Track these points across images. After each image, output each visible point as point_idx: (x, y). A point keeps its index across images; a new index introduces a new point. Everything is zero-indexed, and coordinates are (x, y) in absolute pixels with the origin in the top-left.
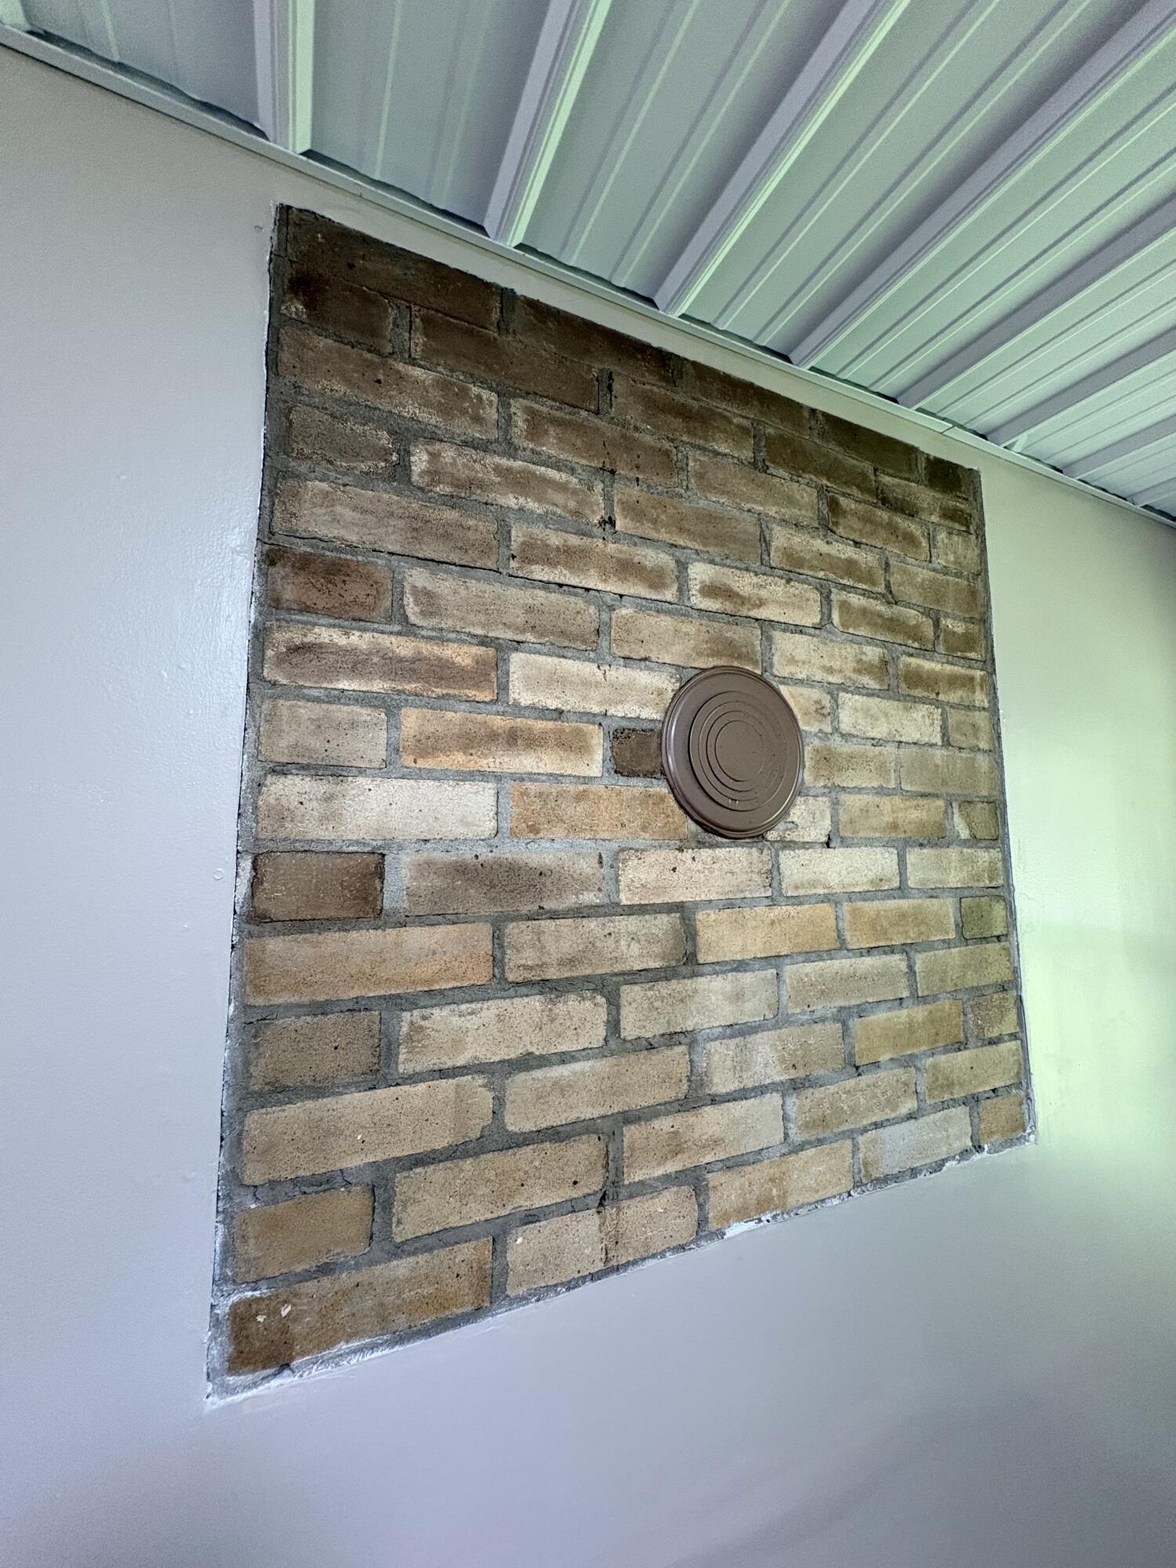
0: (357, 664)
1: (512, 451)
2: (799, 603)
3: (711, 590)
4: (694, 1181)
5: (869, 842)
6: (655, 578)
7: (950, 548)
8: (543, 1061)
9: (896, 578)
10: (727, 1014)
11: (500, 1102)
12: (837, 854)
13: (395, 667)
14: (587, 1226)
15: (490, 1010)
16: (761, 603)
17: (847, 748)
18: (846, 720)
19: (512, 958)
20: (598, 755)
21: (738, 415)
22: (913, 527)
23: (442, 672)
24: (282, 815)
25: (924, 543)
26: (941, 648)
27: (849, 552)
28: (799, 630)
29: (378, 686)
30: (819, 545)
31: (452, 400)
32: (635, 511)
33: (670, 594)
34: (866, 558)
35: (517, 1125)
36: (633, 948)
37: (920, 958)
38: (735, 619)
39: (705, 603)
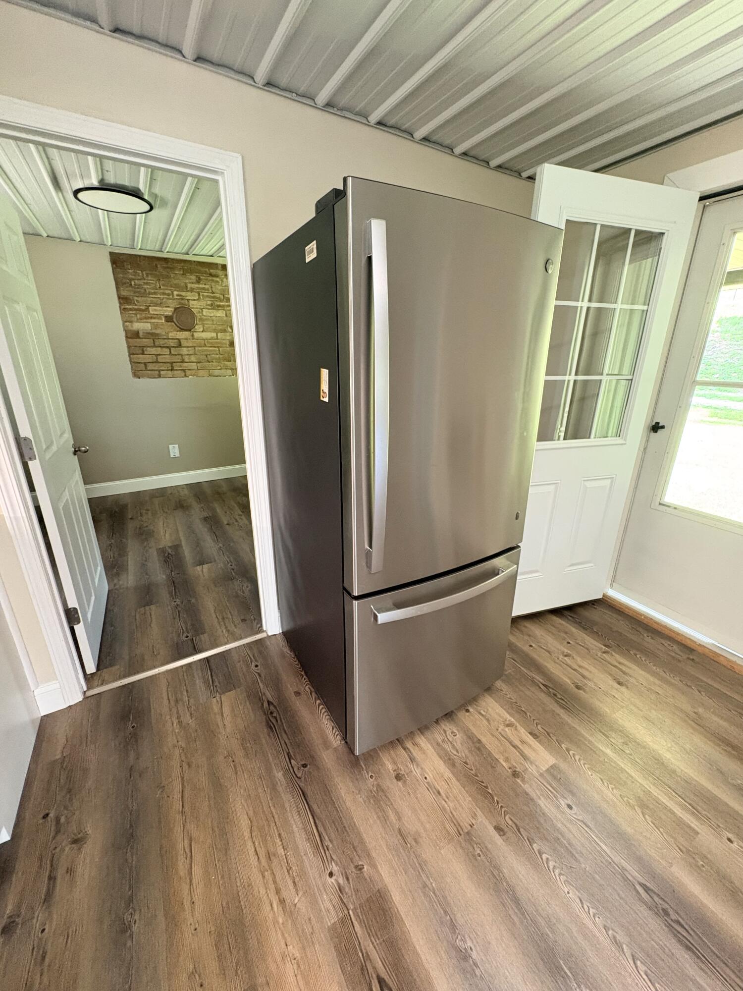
0: (131, 309)
1: (145, 280)
2: (195, 296)
3: (177, 295)
4: (184, 371)
5: (211, 332)
6: (168, 295)
8: (162, 355)
9: (214, 289)
10: (187, 353)
11: (157, 358)
12: (204, 333)
13: (136, 310)
14: (170, 372)
15: (154, 348)
16: (186, 296)
17: (205, 318)
18: (204, 314)
19: (156, 343)
20: (164, 320)
21: (179, 266)
22: (218, 279)
23: (143, 310)
24: (127, 326)
26: (225, 300)
27: (204, 286)
28: (194, 300)
29: (134, 312)
30: (197, 285)
31: (135, 274)
32: (163, 285)
33: (171, 297)
34: (207, 287)
35: (159, 361)
36: (171, 343)
37: (221, 349)
38: (182, 299)
39: (178, 297)
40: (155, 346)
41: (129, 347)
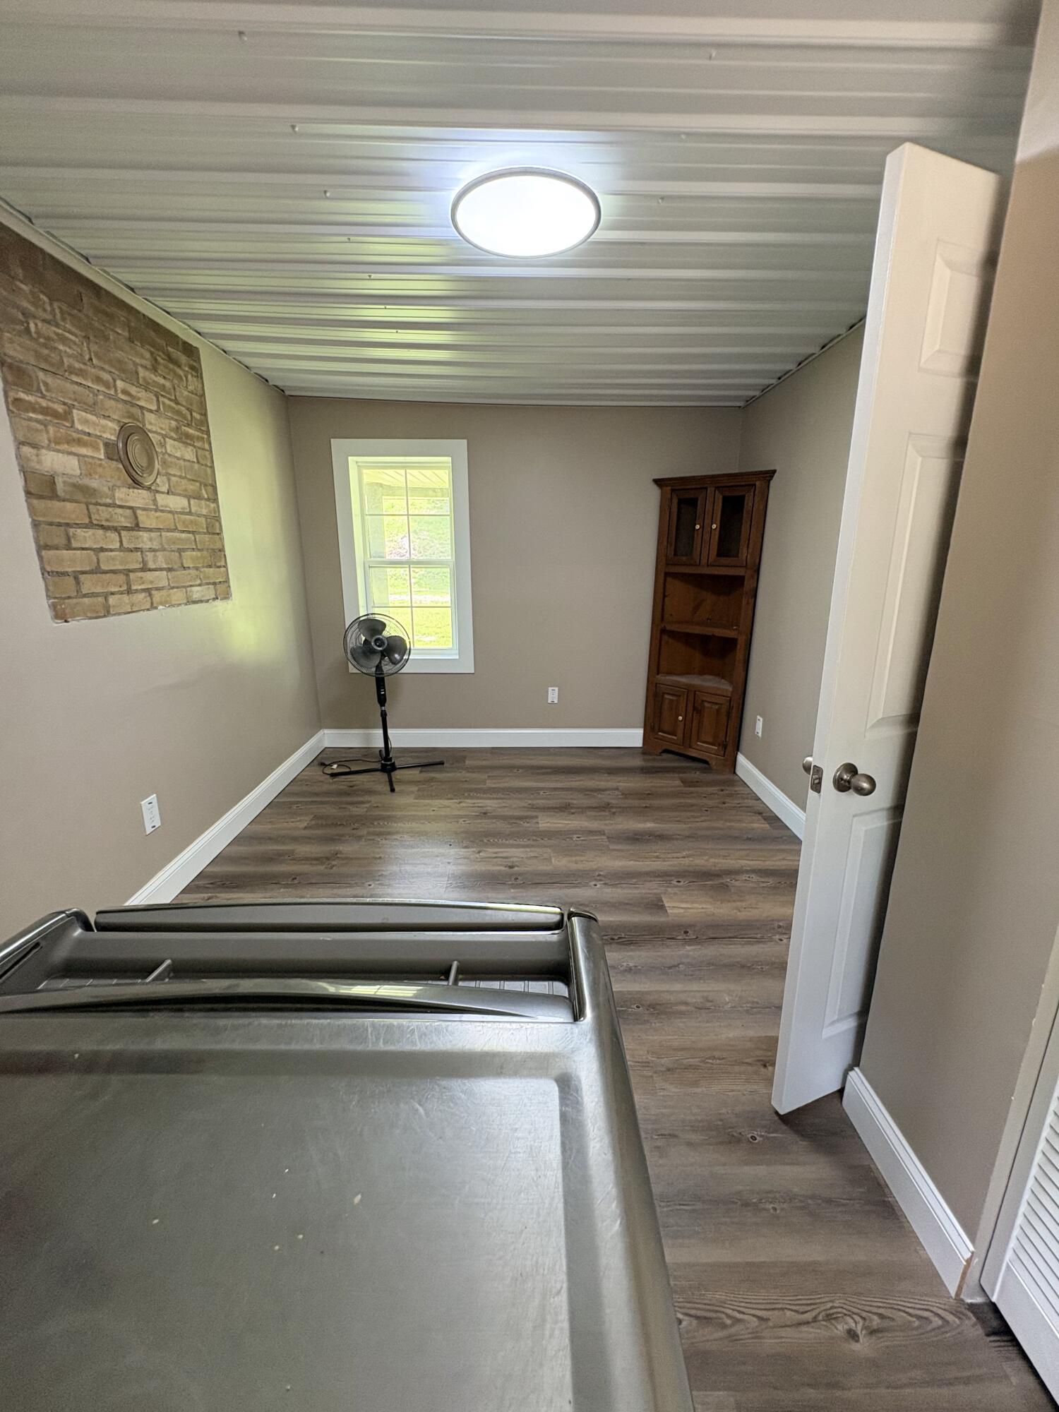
1: (57, 326)
2: (150, 402)
3: (124, 392)
4: (149, 592)
5: (179, 495)
6: (107, 385)
7: (193, 383)
8: (107, 550)
9: (178, 394)
10: (150, 545)
11: (98, 560)
12: (171, 497)
13: (44, 411)
14: (125, 598)
15: (91, 532)
16: (139, 399)
17: (170, 459)
18: (169, 449)
19: (93, 517)
20: (102, 451)
21: (122, 315)
22: (181, 372)
23: (55, 414)
24: (26, 458)
25: (184, 378)
26: (193, 424)
27: (162, 381)
28: (151, 411)
29: (40, 417)
30: (153, 377)
31: (36, 300)
32: (98, 356)
33: (112, 392)
34: (168, 384)
35: (104, 567)
36: (122, 519)
37: (197, 536)
38: (133, 405)
39: (123, 397)
40: (90, 525)
41: (36, 525)
